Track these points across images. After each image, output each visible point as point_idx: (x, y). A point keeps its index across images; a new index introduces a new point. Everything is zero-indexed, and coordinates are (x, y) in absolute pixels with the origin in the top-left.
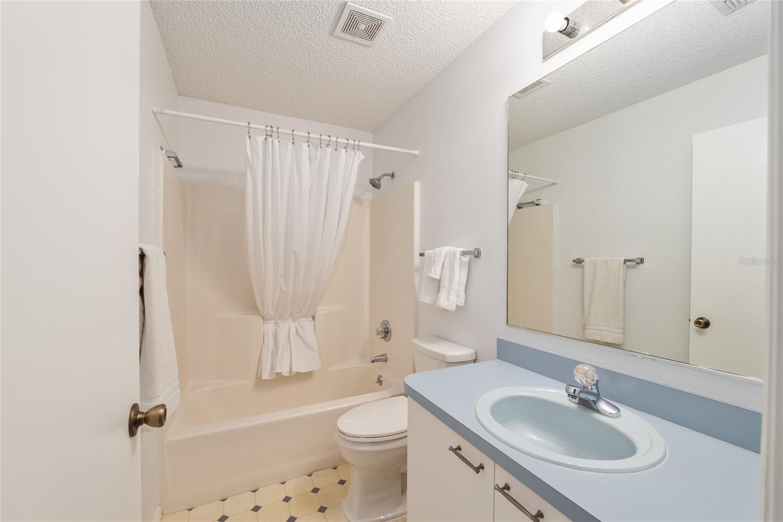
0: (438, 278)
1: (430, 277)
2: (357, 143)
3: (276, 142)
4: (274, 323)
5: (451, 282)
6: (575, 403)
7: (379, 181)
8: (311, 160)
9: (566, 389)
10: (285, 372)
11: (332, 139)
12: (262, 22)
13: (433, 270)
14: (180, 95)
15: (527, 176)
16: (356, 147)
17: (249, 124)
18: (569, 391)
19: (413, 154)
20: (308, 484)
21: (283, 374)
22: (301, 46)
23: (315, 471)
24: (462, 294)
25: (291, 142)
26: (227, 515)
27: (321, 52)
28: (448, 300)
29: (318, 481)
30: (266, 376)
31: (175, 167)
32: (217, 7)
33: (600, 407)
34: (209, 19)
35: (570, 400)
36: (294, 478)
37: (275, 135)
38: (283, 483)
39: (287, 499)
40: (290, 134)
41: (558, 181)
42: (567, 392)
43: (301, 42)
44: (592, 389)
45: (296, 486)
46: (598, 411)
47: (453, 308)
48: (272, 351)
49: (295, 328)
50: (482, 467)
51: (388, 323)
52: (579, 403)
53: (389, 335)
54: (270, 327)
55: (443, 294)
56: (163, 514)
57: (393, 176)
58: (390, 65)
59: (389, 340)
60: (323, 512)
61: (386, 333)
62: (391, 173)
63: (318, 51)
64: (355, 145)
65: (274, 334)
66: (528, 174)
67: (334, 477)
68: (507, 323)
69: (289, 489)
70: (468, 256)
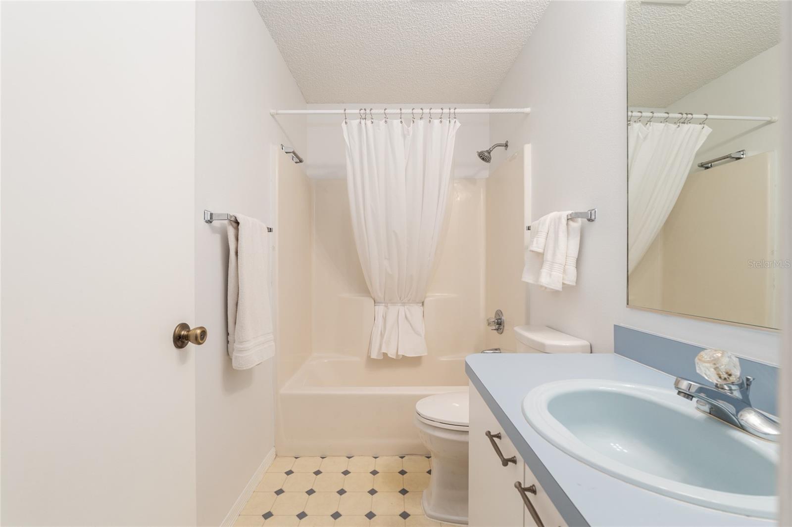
0: (541, 251)
1: (533, 251)
2: (452, 111)
3: (369, 122)
4: (385, 306)
5: (554, 254)
6: (704, 412)
7: (489, 153)
8: (404, 136)
9: (675, 384)
10: (392, 354)
11: (424, 111)
12: (349, 9)
13: (535, 243)
14: (307, 103)
15: (709, 116)
16: (452, 116)
17: (345, 110)
18: (679, 386)
19: (523, 113)
20: (398, 465)
21: (389, 355)
22: (388, 23)
23: (407, 455)
24: (572, 269)
25: (384, 121)
26: (321, 471)
27: (409, 23)
28: (550, 275)
29: (406, 464)
30: (374, 355)
31: (296, 163)
32: (310, 7)
33: (744, 419)
34: (308, 22)
35: (698, 408)
36: (386, 456)
37: (368, 116)
38: (376, 458)
39: (374, 473)
40: (382, 114)
41: (775, 118)
42: (677, 388)
43: (388, 17)
44: (731, 390)
45: (387, 463)
46: (742, 428)
47: (559, 287)
48: (381, 332)
49: (404, 313)
50: (514, 460)
51: (502, 313)
52: (710, 414)
53: (502, 327)
54: (380, 309)
55: (545, 271)
56: (277, 455)
57: (506, 146)
58: (486, 14)
59: (502, 333)
60: (404, 495)
61: (499, 324)
62: (505, 143)
63: (406, 22)
64: (450, 113)
65: (384, 316)
66: (710, 114)
67: (424, 464)
68: (628, 304)
69: (378, 465)
70: (580, 220)
